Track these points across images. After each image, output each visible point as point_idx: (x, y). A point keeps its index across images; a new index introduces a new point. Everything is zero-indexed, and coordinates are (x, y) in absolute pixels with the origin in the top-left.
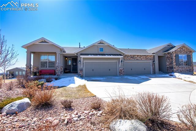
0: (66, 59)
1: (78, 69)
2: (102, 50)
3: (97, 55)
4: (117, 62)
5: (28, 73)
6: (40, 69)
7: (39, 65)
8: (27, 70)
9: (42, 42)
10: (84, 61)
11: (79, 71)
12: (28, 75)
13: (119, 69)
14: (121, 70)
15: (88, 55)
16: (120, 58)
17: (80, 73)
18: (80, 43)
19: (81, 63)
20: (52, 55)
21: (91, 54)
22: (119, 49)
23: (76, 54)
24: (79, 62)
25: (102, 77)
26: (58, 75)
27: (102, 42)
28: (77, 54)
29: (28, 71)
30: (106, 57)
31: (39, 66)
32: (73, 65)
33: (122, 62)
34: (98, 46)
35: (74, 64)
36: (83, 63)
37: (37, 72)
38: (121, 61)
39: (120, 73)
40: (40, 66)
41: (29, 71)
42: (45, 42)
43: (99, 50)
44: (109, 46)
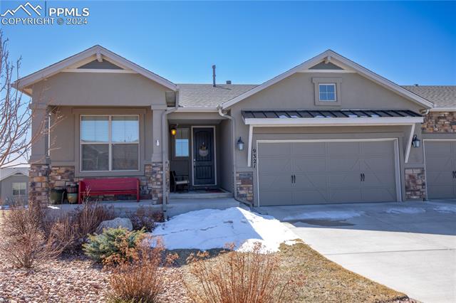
0: (174, 132)
1: (236, 175)
2: (328, 91)
3: (311, 114)
4: (393, 142)
5: (40, 194)
6: (81, 174)
7: (74, 161)
8: (35, 180)
9: (94, 64)
10: (260, 141)
11: (237, 183)
12: (39, 201)
13: (402, 173)
14: (410, 176)
15: (276, 114)
16: (409, 127)
17: (242, 192)
18: (214, 67)
19: (246, 148)
20: (125, 119)
21: (288, 113)
22: (405, 88)
23: (223, 111)
24: (237, 147)
25: (334, 208)
26: (160, 201)
27: (329, 60)
28: (229, 112)
29: (39, 185)
30: (353, 121)
31: (75, 164)
32: (197, 156)
33: (418, 143)
34: (311, 78)
35: (203, 153)
36: (254, 150)
37: (69, 190)
38: (415, 140)
39: (407, 188)
40: (78, 164)
41: (44, 185)
42: (106, 64)
43: (318, 93)
44: (360, 78)
